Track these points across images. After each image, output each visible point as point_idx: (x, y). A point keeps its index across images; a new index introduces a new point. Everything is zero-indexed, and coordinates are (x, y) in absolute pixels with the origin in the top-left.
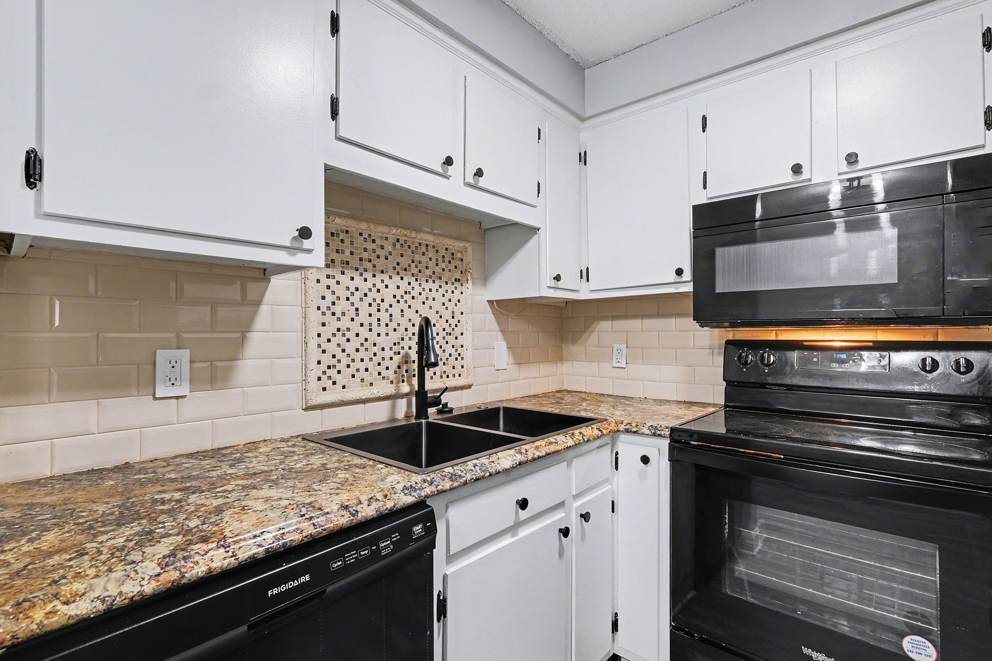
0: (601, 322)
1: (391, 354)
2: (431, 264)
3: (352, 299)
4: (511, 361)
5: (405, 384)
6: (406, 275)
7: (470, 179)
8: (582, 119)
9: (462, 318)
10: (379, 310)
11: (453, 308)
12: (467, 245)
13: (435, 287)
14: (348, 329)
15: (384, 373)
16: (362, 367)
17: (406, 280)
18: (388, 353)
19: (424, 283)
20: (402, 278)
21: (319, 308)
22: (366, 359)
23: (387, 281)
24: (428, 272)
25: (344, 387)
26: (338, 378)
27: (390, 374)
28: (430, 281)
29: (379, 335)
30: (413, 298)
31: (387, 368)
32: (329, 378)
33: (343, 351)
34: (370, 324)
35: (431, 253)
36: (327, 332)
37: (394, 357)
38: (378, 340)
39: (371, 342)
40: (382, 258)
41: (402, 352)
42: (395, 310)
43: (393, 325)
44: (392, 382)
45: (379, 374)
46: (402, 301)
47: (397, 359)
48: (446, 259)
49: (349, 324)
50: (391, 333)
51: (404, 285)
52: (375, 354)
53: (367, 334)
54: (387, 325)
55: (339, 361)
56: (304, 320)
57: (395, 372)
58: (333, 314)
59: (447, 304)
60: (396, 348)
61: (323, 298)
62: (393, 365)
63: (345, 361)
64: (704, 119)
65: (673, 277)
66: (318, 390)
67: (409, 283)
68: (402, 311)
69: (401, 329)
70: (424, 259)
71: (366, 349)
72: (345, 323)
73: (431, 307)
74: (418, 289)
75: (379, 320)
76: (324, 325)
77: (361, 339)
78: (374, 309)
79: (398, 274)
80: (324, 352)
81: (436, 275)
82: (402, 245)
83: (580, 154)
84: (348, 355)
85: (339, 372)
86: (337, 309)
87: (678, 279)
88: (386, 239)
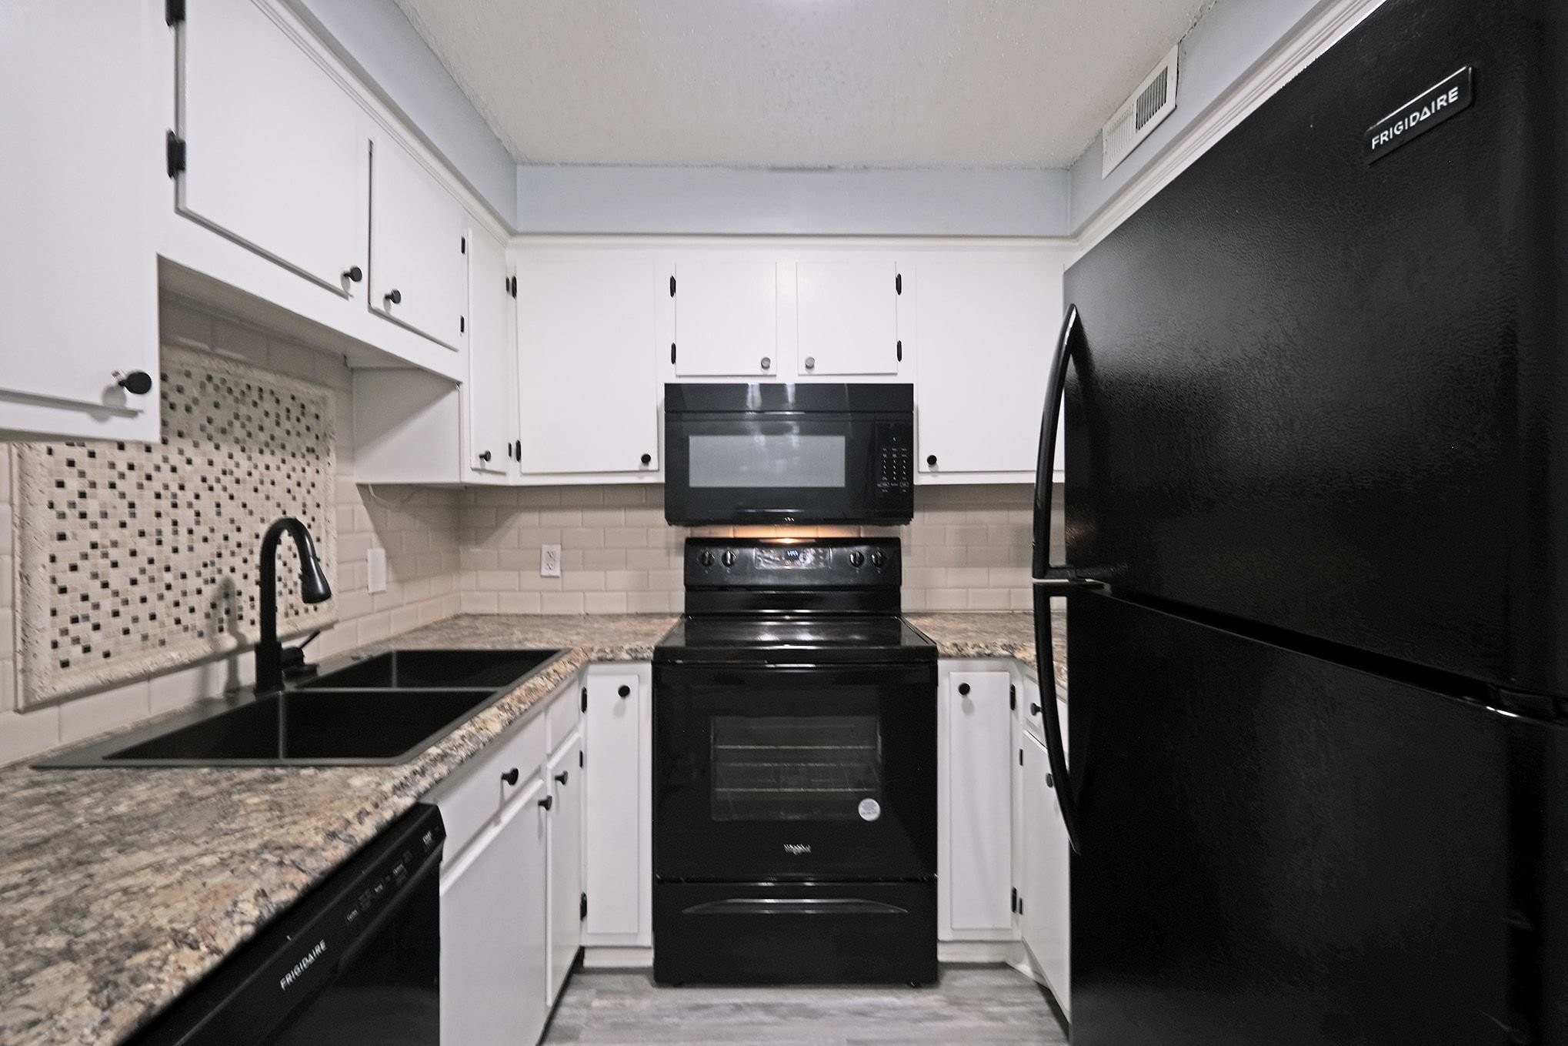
0: (523, 514)
1: (199, 583)
2: (269, 423)
3: (121, 485)
4: (391, 577)
5: (226, 634)
6: (225, 441)
7: (378, 303)
8: (513, 233)
9: (319, 514)
10: (175, 506)
11: (304, 498)
12: (328, 393)
13: (273, 461)
14: (115, 544)
15: (187, 619)
16: (143, 612)
17: (225, 449)
18: (193, 583)
19: (256, 455)
20: (217, 447)
21: (51, 506)
22: (152, 598)
23: (190, 452)
24: (263, 437)
25: (107, 655)
26: (95, 639)
27: (199, 621)
28: (267, 451)
29: (175, 550)
30: (238, 481)
31: (192, 610)
32: (76, 641)
33: (105, 585)
34: (159, 532)
35: (268, 404)
36: (69, 552)
37: (204, 588)
38: (174, 560)
39: (159, 564)
40: (181, 410)
41: (218, 578)
42: (206, 505)
43: (202, 531)
44: (201, 634)
45: (178, 622)
46: (217, 487)
47: (209, 591)
48: (293, 416)
49: (116, 534)
50: (199, 546)
51: (221, 458)
52: (169, 587)
53: (153, 551)
54: (190, 532)
55: (96, 606)
56: (17, 532)
57: (207, 616)
58: (83, 516)
59: (295, 489)
60: (207, 573)
61: (61, 484)
62: (202, 604)
63: (108, 604)
64: (673, 281)
65: (637, 464)
66: (54, 667)
67: (231, 456)
68: (218, 505)
69: (218, 537)
70: (257, 414)
71: (152, 580)
72: (109, 531)
73: (268, 498)
74: (246, 465)
75: (175, 523)
76: (62, 537)
77: (141, 560)
78: (165, 505)
79: (210, 438)
80: (63, 590)
81: (276, 440)
82: (217, 388)
83: (508, 280)
84: (116, 594)
85: (96, 627)
86: (92, 506)
87: (644, 468)
88: (188, 374)
